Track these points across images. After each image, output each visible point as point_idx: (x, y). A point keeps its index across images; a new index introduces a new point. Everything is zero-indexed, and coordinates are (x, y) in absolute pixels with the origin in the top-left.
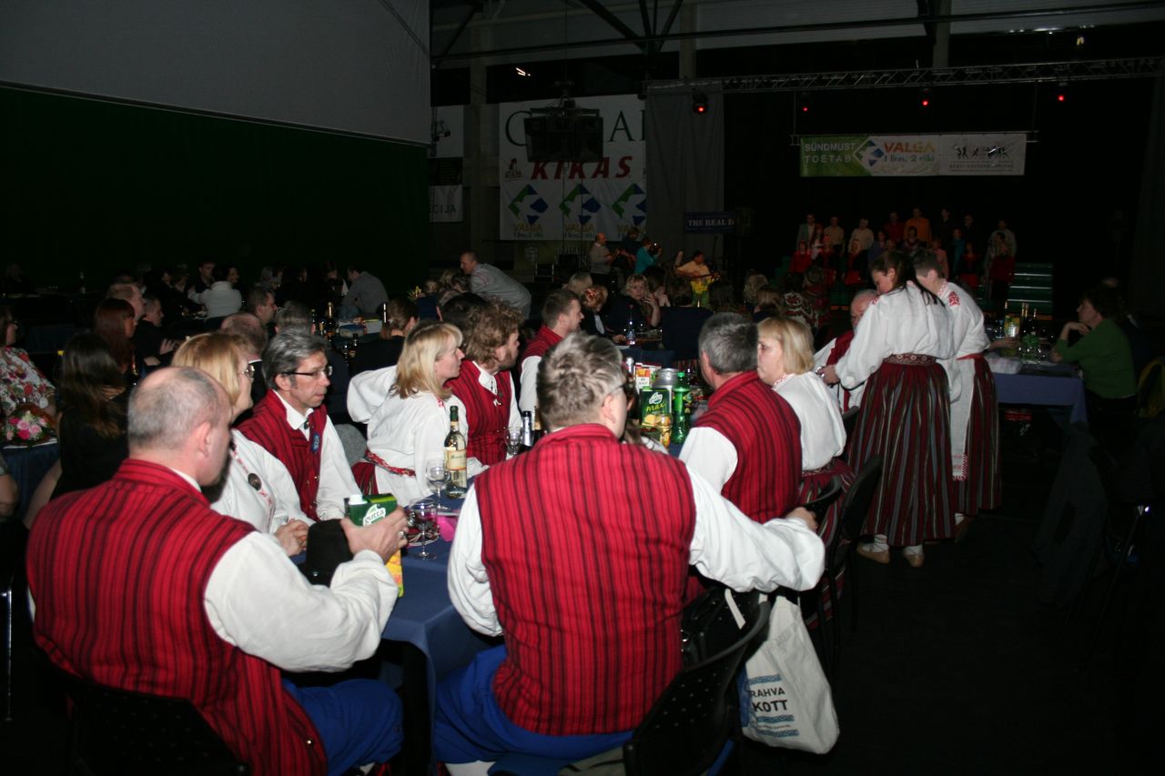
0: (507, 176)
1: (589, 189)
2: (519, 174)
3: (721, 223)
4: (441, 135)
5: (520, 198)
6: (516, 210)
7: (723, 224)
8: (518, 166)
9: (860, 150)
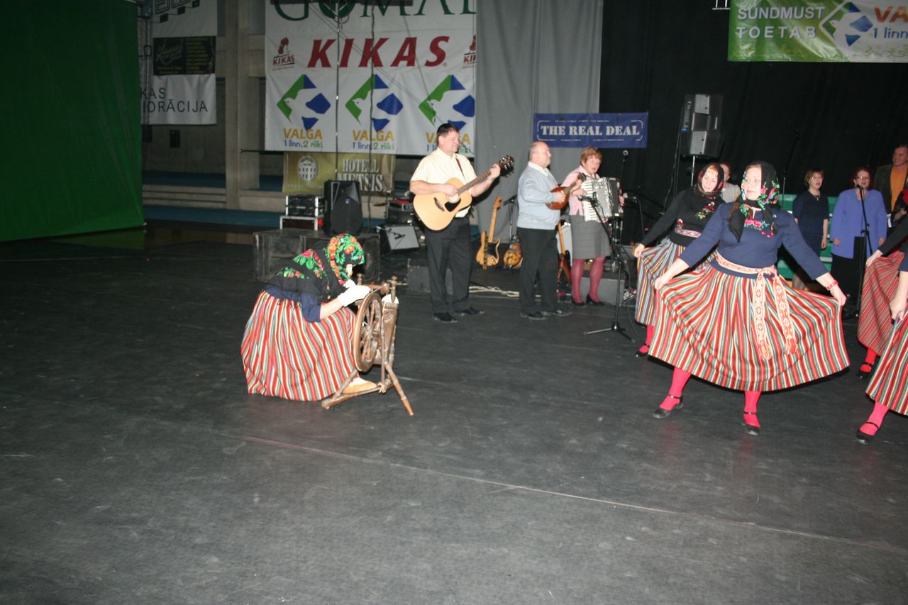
0: (275, 62)
1: (386, 82)
2: (291, 60)
4: (187, 5)
5: (292, 93)
6: (287, 111)
7: (597, 133)
8: (290, 49)
9: (831, 19)
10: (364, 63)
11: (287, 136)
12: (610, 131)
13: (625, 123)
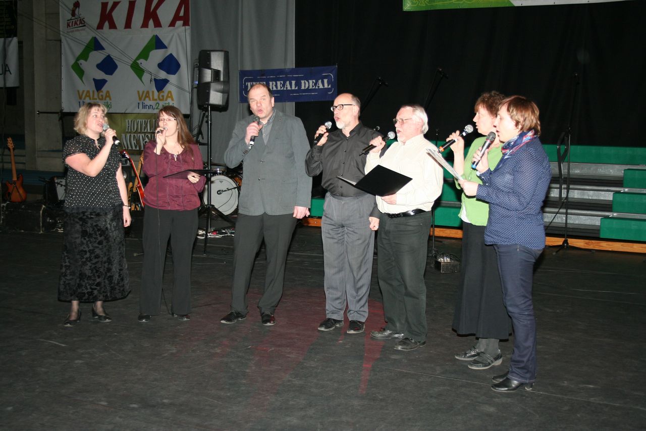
1: (166, 43)
3: (291, 86)
5: (84, 56)
6: (81, 73)
7: (293, 88)
8: (81, 12)
10: (145, 25)
11: (80, 98)
12: (304, 85)
13: (317, 77)
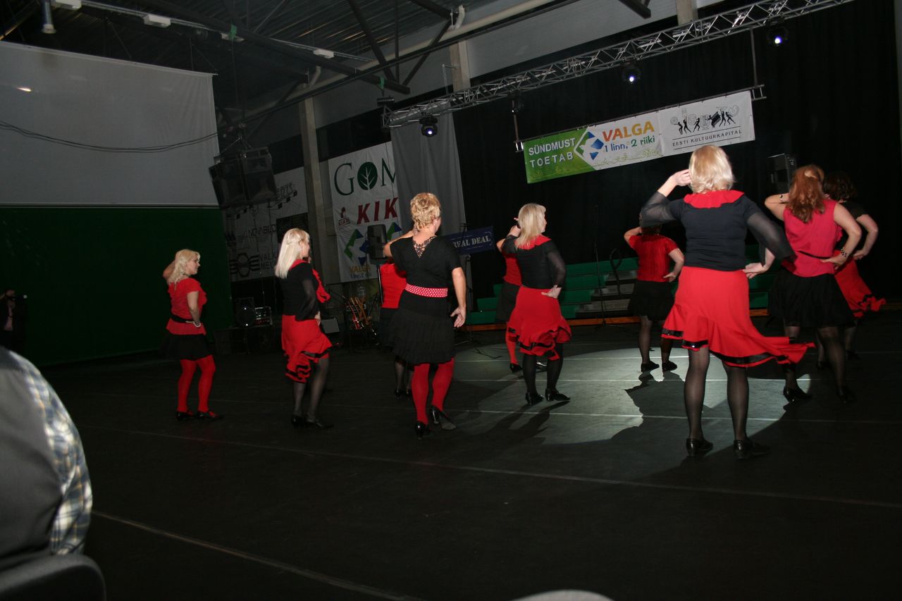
0: (340, 224)
1: (400, 226)
2: (348, 221)
4: (291, 196)
5: (351, 243)
6: (350, 255)
7: (467, 244)
8: (347, 214)
9: (580, 145)
10: (387, 217)
11: (352, 272)
12: (474, 241)
13: (481, 236)
